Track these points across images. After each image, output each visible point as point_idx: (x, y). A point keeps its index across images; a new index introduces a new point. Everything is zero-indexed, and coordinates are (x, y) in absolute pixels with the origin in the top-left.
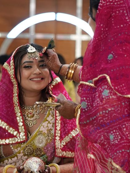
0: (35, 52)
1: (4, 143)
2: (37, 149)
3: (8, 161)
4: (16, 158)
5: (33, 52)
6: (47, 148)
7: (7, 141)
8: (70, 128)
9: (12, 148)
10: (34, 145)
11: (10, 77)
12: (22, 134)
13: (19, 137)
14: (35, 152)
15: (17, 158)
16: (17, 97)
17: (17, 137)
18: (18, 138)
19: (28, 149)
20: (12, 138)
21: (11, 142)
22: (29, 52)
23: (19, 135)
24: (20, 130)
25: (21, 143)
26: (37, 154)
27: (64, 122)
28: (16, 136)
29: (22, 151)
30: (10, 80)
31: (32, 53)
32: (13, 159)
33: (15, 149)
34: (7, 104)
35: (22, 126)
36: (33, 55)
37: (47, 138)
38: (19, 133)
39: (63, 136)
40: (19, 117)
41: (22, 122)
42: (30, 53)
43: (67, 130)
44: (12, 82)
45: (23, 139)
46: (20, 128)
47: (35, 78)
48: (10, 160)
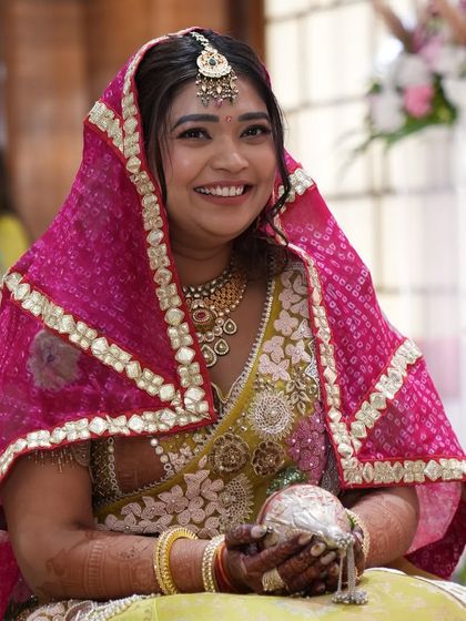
0: (226, 76)
1: (126, 432)
2: (263, 446)
3: (143, 506)
4: (178, 490)
5: (221, 78)
6: (300, 439)
7: (137, 424)
8: (370, 369)
9: (159, 451)
10: (249, 431)
11: (124, 165)
12: (194, 394)
13: (184, 407)
14: (254, 462)
15: (185, 490)
16: (164, 247)
17: (173, 409)
18: (179, 409)
19: (227, 450)
20: (154, 411)
21: (152, 428)
22: (202, 76)
23: (183, 398)
24: (184, 382)
25: (192, 429)
26: (264, 469)
27: (343, 347)
28: (168, 405)
29: (203, 461)
30: (124, 176)
31: (215, 79)
32: (165, 496)
33: (170, 454)
34: (124, 276)
35: (193, 361)
36: (219, 90)
37: (294, 402)
38: (181, 390)
39: (352, 404)
40: (178, 329)
41: (190, 347)
42: (209, 78)
43: (361, 380)
44: (133, 187)
45: (198, 415)
46: (182, 370)
47: (222, 187)
48: (149, 501)
